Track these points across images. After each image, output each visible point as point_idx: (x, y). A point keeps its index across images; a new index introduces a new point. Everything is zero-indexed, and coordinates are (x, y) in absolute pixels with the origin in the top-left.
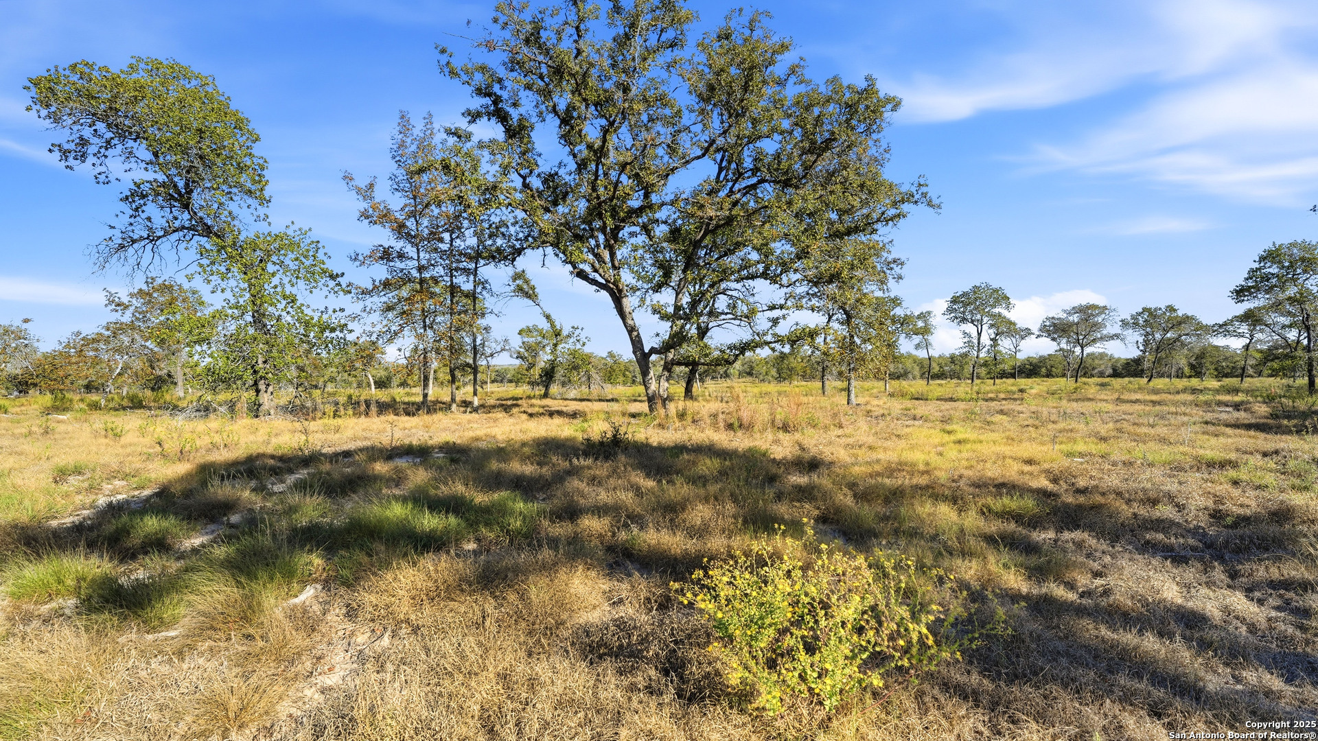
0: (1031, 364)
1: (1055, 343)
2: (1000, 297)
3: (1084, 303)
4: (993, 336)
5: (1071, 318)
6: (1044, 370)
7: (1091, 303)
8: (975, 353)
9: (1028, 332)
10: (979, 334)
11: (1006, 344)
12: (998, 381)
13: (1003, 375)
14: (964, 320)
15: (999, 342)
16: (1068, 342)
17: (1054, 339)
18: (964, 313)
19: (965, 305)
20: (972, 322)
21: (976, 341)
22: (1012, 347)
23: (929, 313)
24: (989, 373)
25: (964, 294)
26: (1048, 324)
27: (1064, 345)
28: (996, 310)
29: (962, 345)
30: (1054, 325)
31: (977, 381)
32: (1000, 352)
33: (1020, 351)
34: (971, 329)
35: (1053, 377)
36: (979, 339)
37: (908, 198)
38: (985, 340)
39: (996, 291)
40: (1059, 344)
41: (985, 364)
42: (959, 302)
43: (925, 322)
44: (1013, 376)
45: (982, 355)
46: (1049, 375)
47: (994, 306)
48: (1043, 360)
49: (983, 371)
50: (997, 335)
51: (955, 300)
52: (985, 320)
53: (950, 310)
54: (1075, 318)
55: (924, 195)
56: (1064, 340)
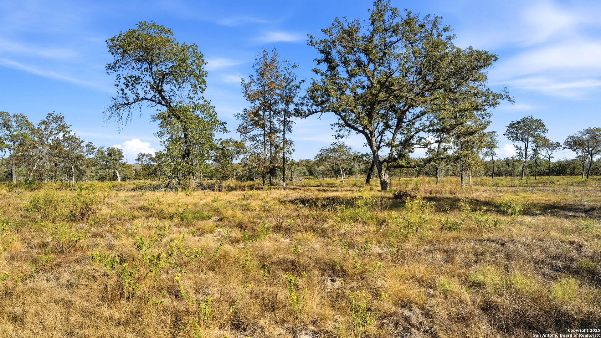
0: (560, 166)
1: (575, 153)
2: (539, 125)
3: (592, 127)
4: (535, 148)
5: (584, 137)
6: (569, 170)
7: (597, 127)
8: (524, 160)
9: (558, 145)
10: (526, 148)
11: (543, 154)
12: (537, 177)
13: (541, 173)
14: (517, 139)
15: (539, 152)
16: (583, 152)
17: (574, 150)
18: (517, 134)
19: (518, 129)
20: (522, 140)
21: (524, 152)
22: (547, 155)
23: (494, 132)
24: (531, 172)
25: (518, 123)
26: (570, 140)
27: (580, 154)
28: (537, 133)
29: (515, 154)
30: (574, 141)
31: (524, 178)
32: (539, 158)
33: (552, 157)
34: (522, 145)
35: (575, 175)
36: (526, 150)
37: (501, 97)
38: (530, 151)
39: (537, 121)
40: (577, 153)
41: (530, 166)
42: (514, 128)
43: (491, 138)
44: (548, 174)
45: (528, 160)
46: (572, 174)
47: (535, 130)
48: (568, 163)
49: (527, 171)
50: (537, 147)
51: (512, 126)
52: (530, 139)
53: (508, 132)
54: (587, 136)
55: (507, 96)
56: (581, 150)
